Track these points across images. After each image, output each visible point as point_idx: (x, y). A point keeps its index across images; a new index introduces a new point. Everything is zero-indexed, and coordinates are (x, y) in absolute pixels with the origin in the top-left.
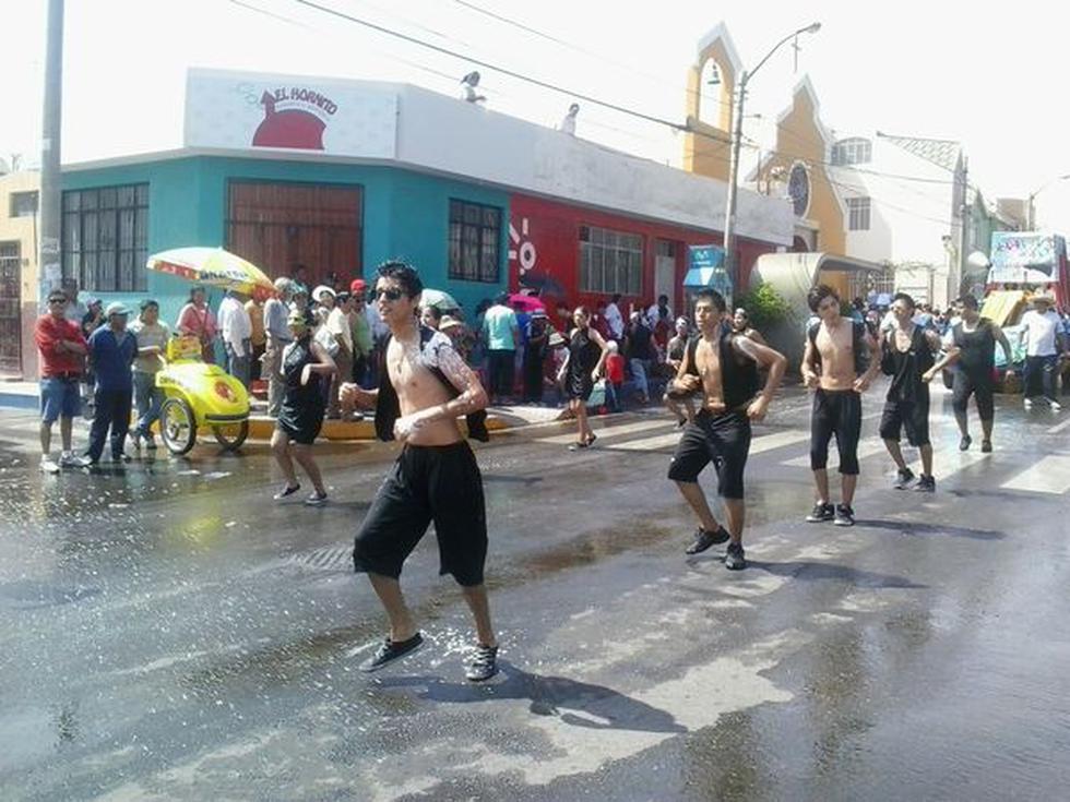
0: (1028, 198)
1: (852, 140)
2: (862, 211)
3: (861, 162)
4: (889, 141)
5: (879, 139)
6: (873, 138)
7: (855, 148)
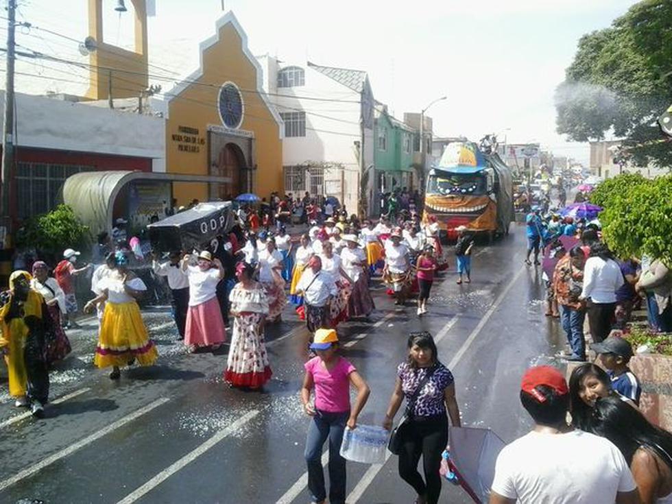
0: (421, 112)
1: (291, 68)
2: (300, 122)
3: (298, 85)
4: (316, 69)
5: (309, 68)
6: (305, 67)
7: (294, 74)
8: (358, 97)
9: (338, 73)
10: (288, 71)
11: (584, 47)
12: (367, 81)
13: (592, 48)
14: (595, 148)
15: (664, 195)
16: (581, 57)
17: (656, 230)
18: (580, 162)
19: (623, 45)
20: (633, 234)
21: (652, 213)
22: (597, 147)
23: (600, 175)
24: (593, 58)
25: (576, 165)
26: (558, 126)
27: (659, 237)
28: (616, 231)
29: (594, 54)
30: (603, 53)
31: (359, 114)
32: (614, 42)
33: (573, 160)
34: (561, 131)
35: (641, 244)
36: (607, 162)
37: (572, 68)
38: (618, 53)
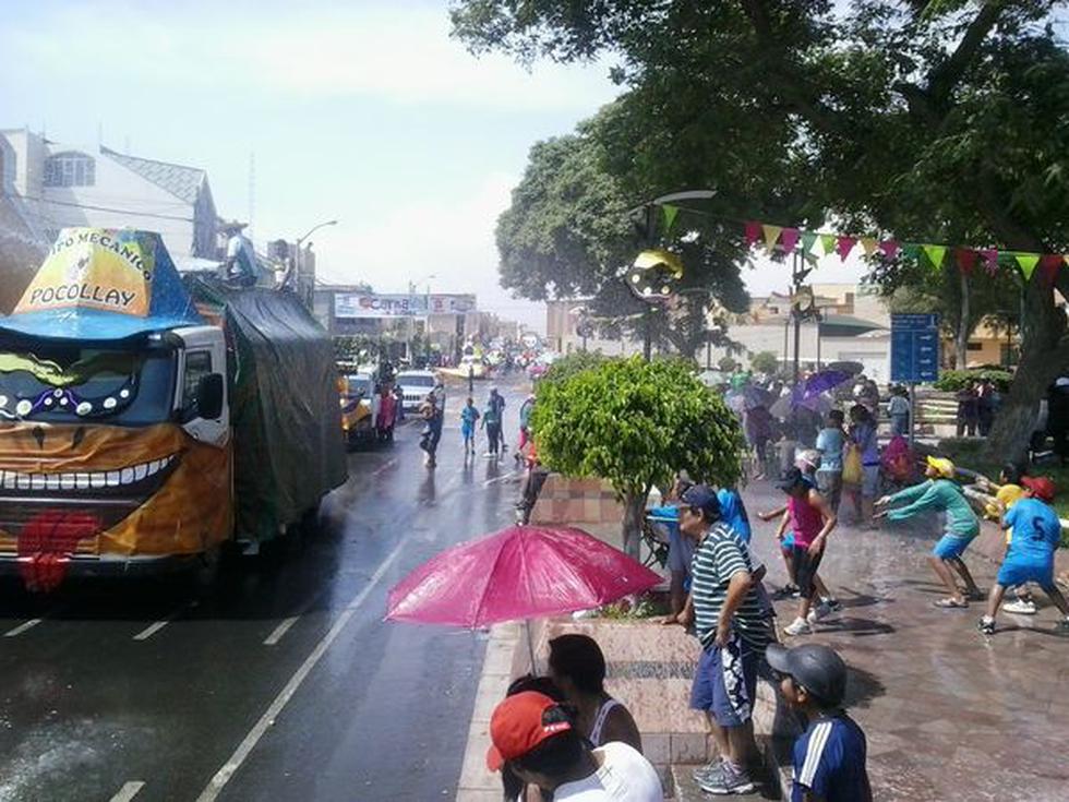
0: (295, 242)
1: (70, 154)
3: (82, 184)
4: (115, 160)
5: (103, 156)
6: (94, 153)
7: (75, 166)
8: (190, 212)
9: (155, 169)
10: (65, 160)
11: (538, 158)
12: (206, 184)
13: (548, 161)
14: (553, 311)
15: (611, 387)
16: (534, 174)
17: (600, 436)
18: (534, 330)
19: (588, 160)
20: (572, 442)
21: (596, 412)
22: (556, 309)
23: (560, 351)
24: (550, 177)
25: (530, 333)
26: (500, 276)
27: (604, 448)
28: (550, 439)
29: (551, 171)
30: (563, 170)
31: (191, 239)
32: (577, 155)
33: (526, 325)
34: (506, 284)
35: (582, 457)
36: (570, 330)
37: (520, 190)
38: (583, 172)
